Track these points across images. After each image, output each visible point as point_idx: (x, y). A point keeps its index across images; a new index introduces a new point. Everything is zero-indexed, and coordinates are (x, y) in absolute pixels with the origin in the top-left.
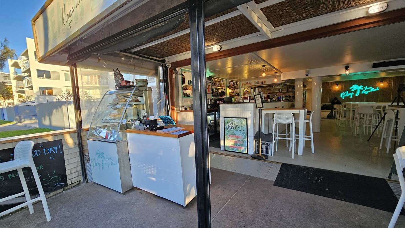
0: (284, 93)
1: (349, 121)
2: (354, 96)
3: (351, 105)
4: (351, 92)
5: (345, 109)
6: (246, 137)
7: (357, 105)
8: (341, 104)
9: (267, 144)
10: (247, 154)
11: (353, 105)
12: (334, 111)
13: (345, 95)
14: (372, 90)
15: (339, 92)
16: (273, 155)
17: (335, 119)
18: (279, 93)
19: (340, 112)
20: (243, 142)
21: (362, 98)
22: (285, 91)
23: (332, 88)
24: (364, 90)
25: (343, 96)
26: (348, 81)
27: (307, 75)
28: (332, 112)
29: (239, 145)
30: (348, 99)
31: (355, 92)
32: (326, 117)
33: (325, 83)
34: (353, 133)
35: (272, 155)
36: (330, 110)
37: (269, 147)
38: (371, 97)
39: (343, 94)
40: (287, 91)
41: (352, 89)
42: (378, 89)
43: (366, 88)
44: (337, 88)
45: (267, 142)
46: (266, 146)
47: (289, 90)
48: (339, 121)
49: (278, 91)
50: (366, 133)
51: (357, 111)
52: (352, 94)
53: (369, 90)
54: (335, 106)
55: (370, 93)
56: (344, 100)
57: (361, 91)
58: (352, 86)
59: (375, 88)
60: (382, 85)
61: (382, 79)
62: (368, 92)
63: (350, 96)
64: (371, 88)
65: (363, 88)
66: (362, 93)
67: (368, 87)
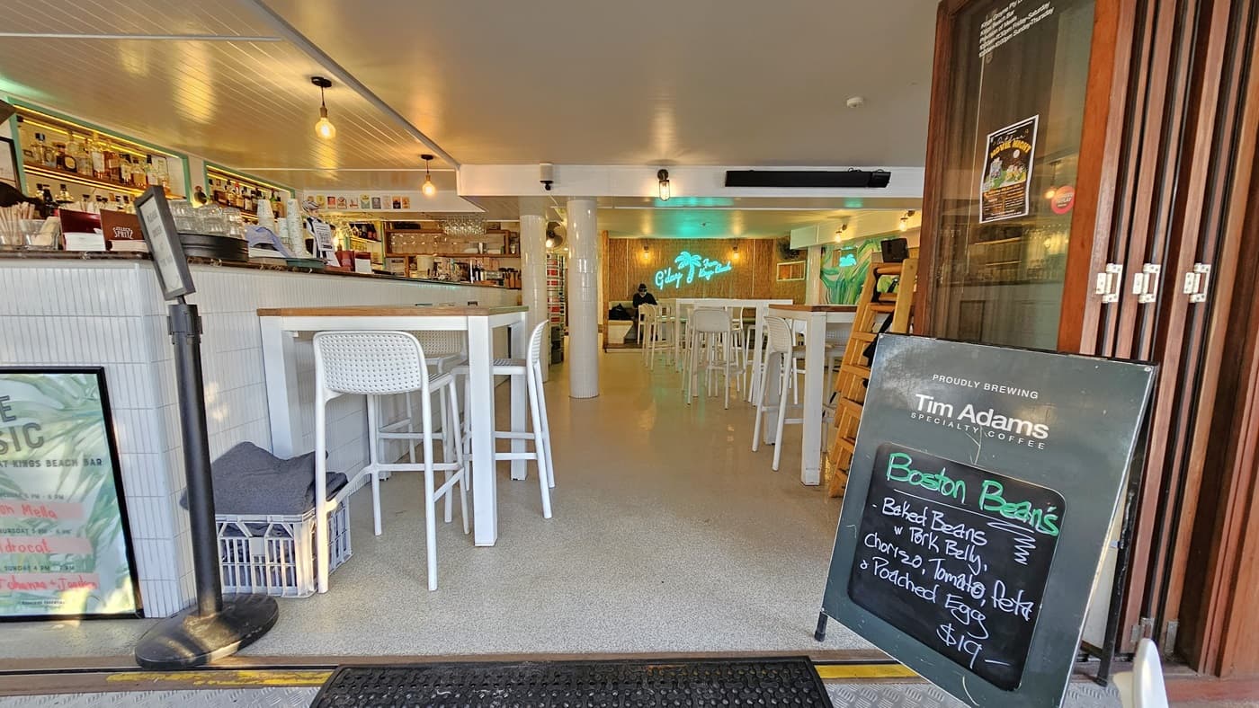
0: (493, 257)
1: (673, 353)
2: (683, 281)
3: (678, 307)
4: (678, 271)
5: (664, 318)
6: (115, 501)
7: (691, 306)
8: (655, 304)
9: (280, 531)
10: (139, 614)
11: (683, 307)
12: (640, 323)
13: (664, 279)
14: (720, 269)
15: (651, 271)
16: (324, 586)
17: (641, 347)
18: (478, 255)
19: (653, 326)
20: (95, 543)
21: (699, 288)
22: (499, 252)
23: (633, 257)
24: (703, 267)
25: (659, 281)
26: (669, 240)
27: (548, 185)
28: (636, 325)
29: (65, 568)
30: (670, 291)
31: (685, 271)
32: (622, 342)
33: (616, 240)
34: (684, 391)
35: (316, 585)
36: (630, 319)
37: (293, 542)
38: (718, 287)
39: (660, 275)
40: (505, 252)
41: (679, 263)
42: (728, 268)
43: (707, 263)
44: (646, 257)
45: (275, 519)
46: (274, 540)
47: (510, 249)
48: (651, 353)
49: (474, 251)
50: (713, 393)
51: (692, 324)
52: (679, 276)
53: (713, 268)
54: (643, 308)
55: (715, 277)
56: (662, 292)
57: (697, 269)
58: (679, 255)
59: (724, 265)
60: (736, 257)
61: (736, 244)
62: (711, 273)
63: (675, 282)
64: (715, 263)
65: (701, 261)
66: (700, 276)
67: (710, 262)
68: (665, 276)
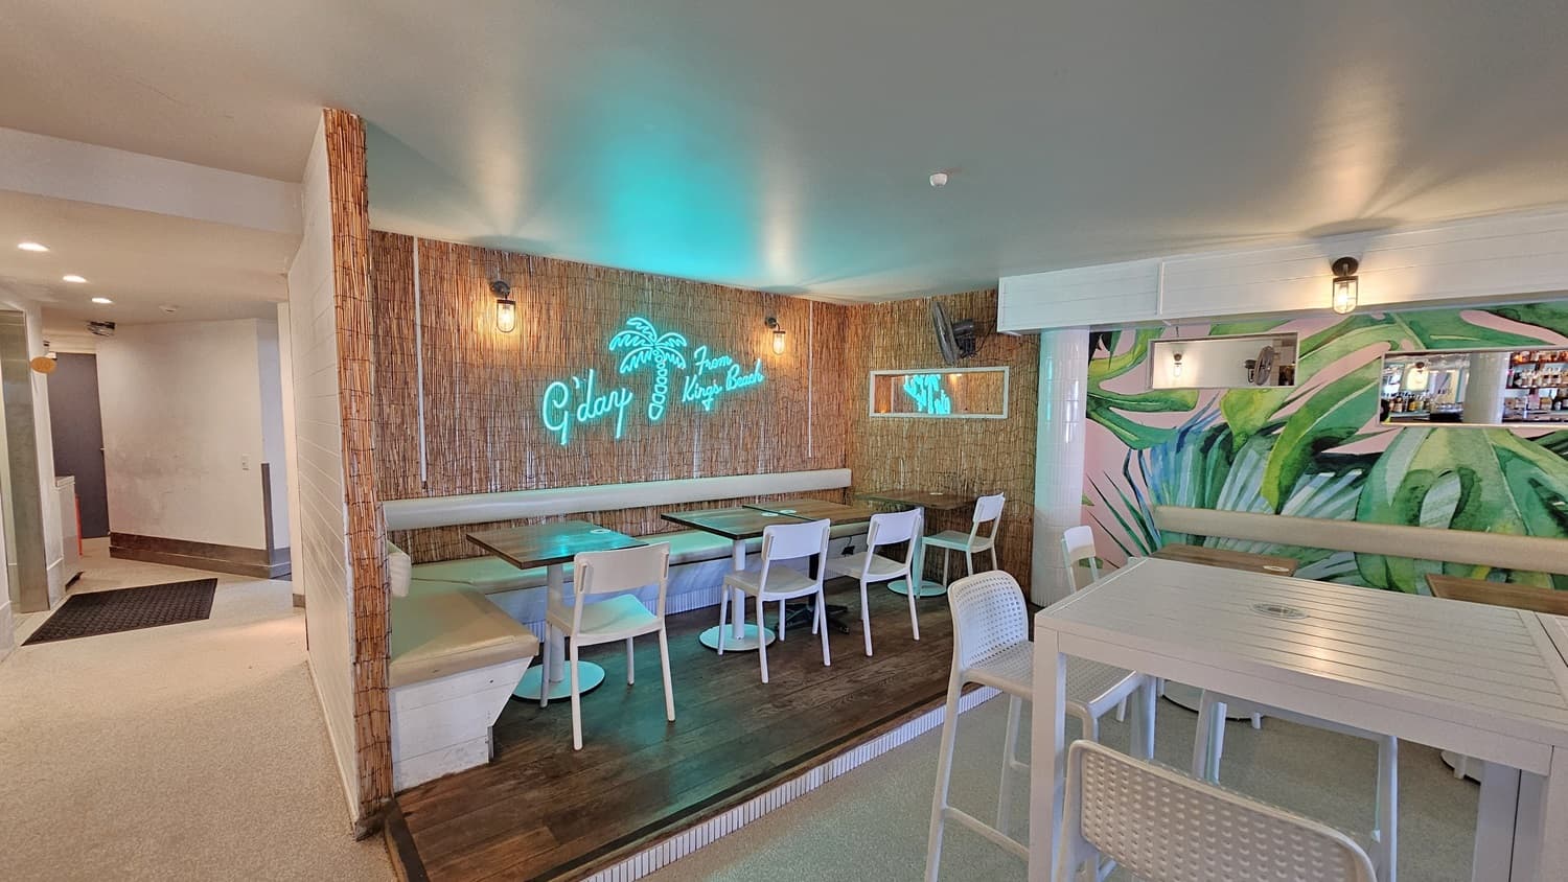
2: (637, 416)
4: (617, 383)
14: (737, 381)
15: (524, 380)
21: (684, 438)
31: (641, 382)
42: (757, 377)
53: (720, 376)
55: (725, 399)
56: (571, 452)
57: (677, 378)
58: (623, 326)
59: (748, 368)
60: (777, 346)
61: (772, 306)
62: (716, 389)
63: (609, 420)
64: (726, 360)
65: (687, 352)
66: (686, 396)
67: (711, 357)
68: (576, 399)
